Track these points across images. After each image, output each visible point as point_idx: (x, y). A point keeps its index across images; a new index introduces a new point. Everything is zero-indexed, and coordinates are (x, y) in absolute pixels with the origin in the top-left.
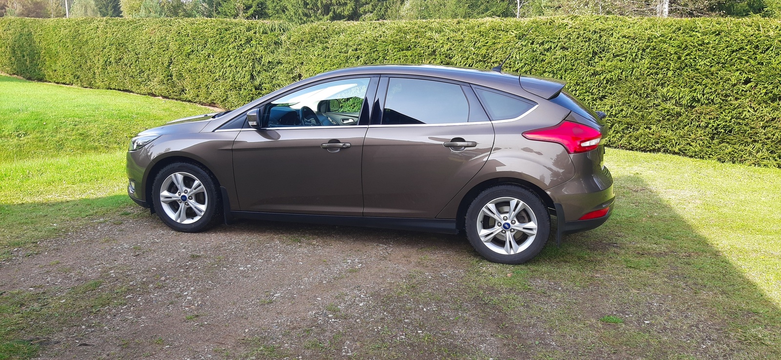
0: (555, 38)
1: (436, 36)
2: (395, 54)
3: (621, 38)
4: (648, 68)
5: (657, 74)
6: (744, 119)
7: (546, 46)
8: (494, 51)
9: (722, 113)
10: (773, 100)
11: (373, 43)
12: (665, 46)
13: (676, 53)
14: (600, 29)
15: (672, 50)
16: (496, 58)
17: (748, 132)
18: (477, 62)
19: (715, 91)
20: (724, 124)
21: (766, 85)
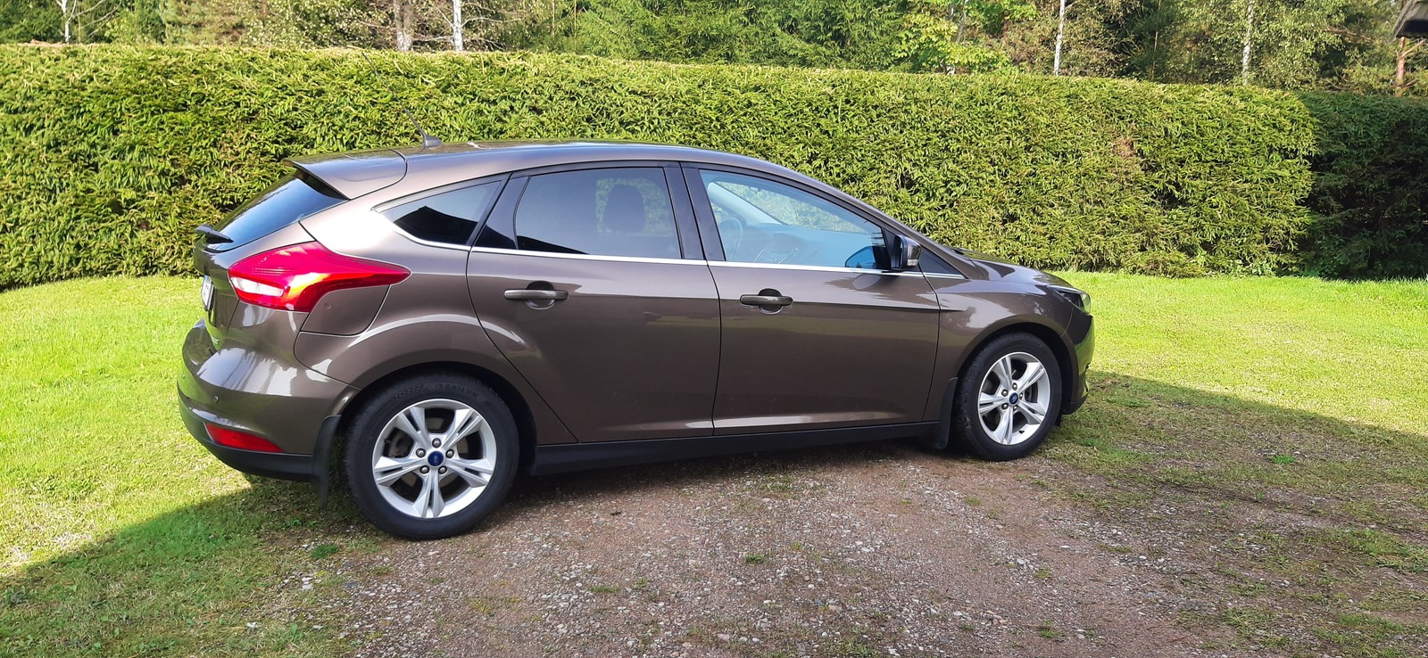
0: (518, 93)
1: (249, 82)
2: (144, 119)
3: (627, 94)
7: (504, 105)
8: (398, 115)
10: (845, 182)
11: (75, 94)
12: (699, 108)
13: (717, 119)
14: (590, 79)
15: (712, 114)
16: (406, 127)
18: (365, 135)
21: (837, 163)
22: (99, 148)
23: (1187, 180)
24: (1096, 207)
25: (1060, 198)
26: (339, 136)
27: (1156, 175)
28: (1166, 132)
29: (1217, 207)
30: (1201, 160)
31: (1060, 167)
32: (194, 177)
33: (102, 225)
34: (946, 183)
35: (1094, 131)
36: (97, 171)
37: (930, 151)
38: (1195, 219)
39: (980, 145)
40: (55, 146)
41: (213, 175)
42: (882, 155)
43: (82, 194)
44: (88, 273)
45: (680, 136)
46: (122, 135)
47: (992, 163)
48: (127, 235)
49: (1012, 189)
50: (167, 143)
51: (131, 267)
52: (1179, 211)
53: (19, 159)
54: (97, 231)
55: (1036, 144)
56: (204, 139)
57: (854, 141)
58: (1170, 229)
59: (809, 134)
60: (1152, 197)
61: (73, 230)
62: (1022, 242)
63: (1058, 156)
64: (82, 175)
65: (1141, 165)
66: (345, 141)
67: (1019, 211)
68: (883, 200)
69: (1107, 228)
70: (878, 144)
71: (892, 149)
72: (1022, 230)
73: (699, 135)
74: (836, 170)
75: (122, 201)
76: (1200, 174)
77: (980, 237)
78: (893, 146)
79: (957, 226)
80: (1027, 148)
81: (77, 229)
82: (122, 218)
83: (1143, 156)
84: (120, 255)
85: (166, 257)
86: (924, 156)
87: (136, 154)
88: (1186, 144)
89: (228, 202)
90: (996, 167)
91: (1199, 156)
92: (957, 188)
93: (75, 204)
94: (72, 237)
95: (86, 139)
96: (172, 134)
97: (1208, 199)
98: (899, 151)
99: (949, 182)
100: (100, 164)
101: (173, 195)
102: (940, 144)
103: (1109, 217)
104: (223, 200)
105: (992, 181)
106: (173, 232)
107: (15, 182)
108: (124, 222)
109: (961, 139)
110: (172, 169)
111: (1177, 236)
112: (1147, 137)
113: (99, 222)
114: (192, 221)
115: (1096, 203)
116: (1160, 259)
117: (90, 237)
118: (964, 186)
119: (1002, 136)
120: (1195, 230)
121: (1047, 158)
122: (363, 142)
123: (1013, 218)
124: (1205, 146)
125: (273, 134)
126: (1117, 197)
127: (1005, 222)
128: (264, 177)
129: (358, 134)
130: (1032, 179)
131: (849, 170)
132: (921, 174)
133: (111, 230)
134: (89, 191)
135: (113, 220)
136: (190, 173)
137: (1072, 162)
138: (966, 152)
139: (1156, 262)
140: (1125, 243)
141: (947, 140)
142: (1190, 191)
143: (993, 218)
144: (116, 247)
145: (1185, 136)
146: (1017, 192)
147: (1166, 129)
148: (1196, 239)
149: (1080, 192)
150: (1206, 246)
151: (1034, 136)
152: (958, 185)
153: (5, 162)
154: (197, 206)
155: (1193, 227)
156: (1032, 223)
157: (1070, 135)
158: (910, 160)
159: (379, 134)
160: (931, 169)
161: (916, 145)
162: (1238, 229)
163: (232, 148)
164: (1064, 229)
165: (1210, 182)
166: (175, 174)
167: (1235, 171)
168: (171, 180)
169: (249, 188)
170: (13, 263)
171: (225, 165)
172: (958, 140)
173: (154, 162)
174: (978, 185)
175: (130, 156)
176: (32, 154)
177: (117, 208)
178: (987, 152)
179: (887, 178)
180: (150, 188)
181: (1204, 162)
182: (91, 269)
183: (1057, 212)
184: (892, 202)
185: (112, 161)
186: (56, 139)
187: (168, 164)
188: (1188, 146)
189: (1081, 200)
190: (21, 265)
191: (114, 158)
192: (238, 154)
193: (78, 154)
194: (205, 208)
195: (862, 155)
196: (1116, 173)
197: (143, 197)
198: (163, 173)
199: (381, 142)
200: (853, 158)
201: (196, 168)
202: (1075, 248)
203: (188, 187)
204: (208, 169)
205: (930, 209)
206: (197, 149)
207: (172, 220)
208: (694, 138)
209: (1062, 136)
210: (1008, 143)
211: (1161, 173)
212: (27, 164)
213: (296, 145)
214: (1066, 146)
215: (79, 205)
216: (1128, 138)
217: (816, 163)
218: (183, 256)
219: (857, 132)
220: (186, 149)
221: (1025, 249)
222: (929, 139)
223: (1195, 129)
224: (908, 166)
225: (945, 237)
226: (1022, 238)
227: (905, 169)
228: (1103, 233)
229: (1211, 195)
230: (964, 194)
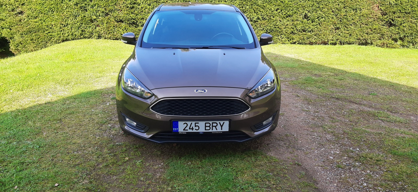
4: (239, 5)
5: (242, 7)
6: (277, 26)
9: (269, 23)
10: (287, 17)
17: (279, 31)
19: (266, 14)
20: (270, 28)
21: (285, 11)
22: (87, 5)
23: (395, 18)
24: (366, 26)
25: (354, 23)
26: (146, 3)
27: (386, 16)
28: (390, 3)
29: (405, 27)
30: (401, 12)
31: (354, 13)
32: (110, 13)
33: (88, 25)
34: (318, 17)
35: (366, 2)
36: (87, 11)
37: (314, 8)
38: (397, 30)
39: (329, 6)
40: (76, 4)
41: (115, 13)
42: (299, 9)
43: (83, 17)
44: (85, 38)
45: (239, 3)
46: (93, 2)
47: (333, 11)
48: (94, 28)
49: (339, 20)
50: (104, 4)
51: (95, 36)
52: (392, 28)
53: (68, 8)
54: (87, 27)
55: (347, 6)
56: (113, 3)
57: (290, 5)
58: (389, 34)
59: (277, 2)
60: (384, 23)
61: (81, 26)
62: (341, 36)
63: (354, 10)
64: (83, 12)
65: (381, 13)
66: (148, 4)
67: (340, 26)
68: (298, 22)
69: (369, 32)
70: (298, 6)
71: (302, 7)
72: (341, 32)
73: (244, 3)
74: (284, 13)
75: (93, 19)
76: (400, 16)
77: (328, 34)
78: (302, 6)
79: (321, 31)
80: (344, 7)
81: (82, 26)
82: (93, 24)
83: (382, 11)
84: (92, 33)
85: (104, 34)
86: (312, 9)
87: (96, 7)
88: (396, 7)
89: (119, 20)
90: (334, 13)
91: (400, 11)
92: (322, 19)
93: (81, 20)
94: (81, 28)
95: (84, 3)
96: (105, 1)
97: (403, 24)
98: (304, 7)
99: (319, 17)
100: (87, 9)
101: (105, 18)
102: (317, 6)
103: (369, 29)
104: (118, 19)
105: (332, 17)
106: (105, 28)
107: (67, 14)
108: (93, 25)
109: (324, 4)
110: (105, 11)
111: (391, 35)
112: (383, 5)
113: (87, 25)
114: (110, 25)
115: (366, 25)
116: (385, 42)
117: (85, 29)
118: (324, 18)
119: (336, 4)
120: (397, 34)
121: (350, 10)
122: (153, 4)
123: (338, 28)
124: (402, 8)
125: (130, 2)
126: (373, 23)
127: (336, 30)
128: (128, 13)
129: (151, 2)
130: (345, 17)
131: (288, 13)
132: (310, 15)
133: (90, 27)
134: (85, 16)
135: (91, 24)
136: (109, 12)
137: (358, 12)
138: (325, 8)
139: (384, 43)
140: (374, 37)
141: (319, 5)
142: (396, 22)
143: (332, 28)
144: (91, 31)
145: (396, 4)
146: (340, 21)
147: (390, 2)
148: (397, 36)
149: (361, 21)
150: (401, 39)
151: (347, 4)
152: (322, 18)
153: (65, 8)
154: (111, 21)
155: (396, 33)
156: (344, 30)
157: (358, 3)
158: (307, 11)
159: (157, 2)
160: (314, 13)
161: (309, 6)
162: (412, 34)
163: (120, 5)
164: (354, 32)
165: (404, 19)
166: (106, 12)
167: (412, 16)
168: (105, 14)
169: (124, 16)
170: (67, 35)
171: (118, 10)
172: (323, 5)
173: (100, 9)
174: (328, 18)
175: (95, 7)
176: (71, 6)
177: (92, 21)
178: (331, 8)
179: (300, 16)
180: (100, 16)
181: (401, 13)
182: (85, 37)
183: (353, 27)
184: (301, 23)
185: (90, 9)
186: (77, 3)
187: (104, 10)
188: (397, 8)
189: (361, 24)
190: (69, 35)
191: (91, 8)
192: (121, 7)
193: (82, 7)
194: (113, 21)
195: (293, 9)
196: (373, 16)
197: (98, 18)
198: (103, 12)
199: (157, 4)
200: (289, 10)
201: (111, 11)
202: (358, 38)
203: (109, 16)
204: (114, 11)
205: (313, 25)
206: (111, 6)
207: (105, 24)
208: (243, 3)
209: (356, 4)
210: (339, 6)
211: (387, 16)
212: (70, 9)
213: (136, 5)
214: (357, 7)
215: (83, 20)
216: (377, 5)
217: (278, 11)
218: (108, 34)
219: (291, 2)
220: (108, 6)
221: (342, 38)
222: (313, 4)
223: (400, 2)
224: (307, 12)
225: (317, 34)
226: (341, 35)
227: (306, 13)
228: (367, 34)
229: (403, 23)
230: (323, 21)
